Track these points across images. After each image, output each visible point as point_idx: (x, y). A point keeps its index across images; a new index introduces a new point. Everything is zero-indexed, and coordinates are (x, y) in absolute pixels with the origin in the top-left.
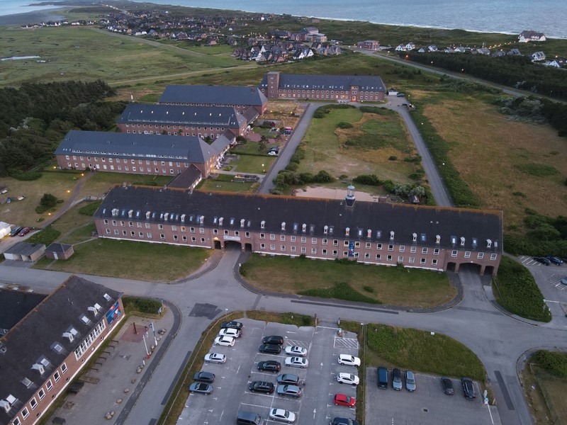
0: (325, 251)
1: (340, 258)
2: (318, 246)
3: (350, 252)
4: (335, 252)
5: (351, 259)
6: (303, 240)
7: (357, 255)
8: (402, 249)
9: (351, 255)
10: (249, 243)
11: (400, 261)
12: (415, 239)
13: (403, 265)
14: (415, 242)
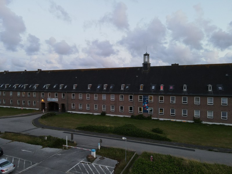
1: (136, 114)
2: (116, 103)
4: (131, 109)
5: (146, 115)
6: (104, 97)
7: (151, 111)
8: (197, 101)
9: (145, 111)
10: (63, 103)
11: (196, 116)
12: (210, 89)
13: (200, 121)
14: (211, 92)
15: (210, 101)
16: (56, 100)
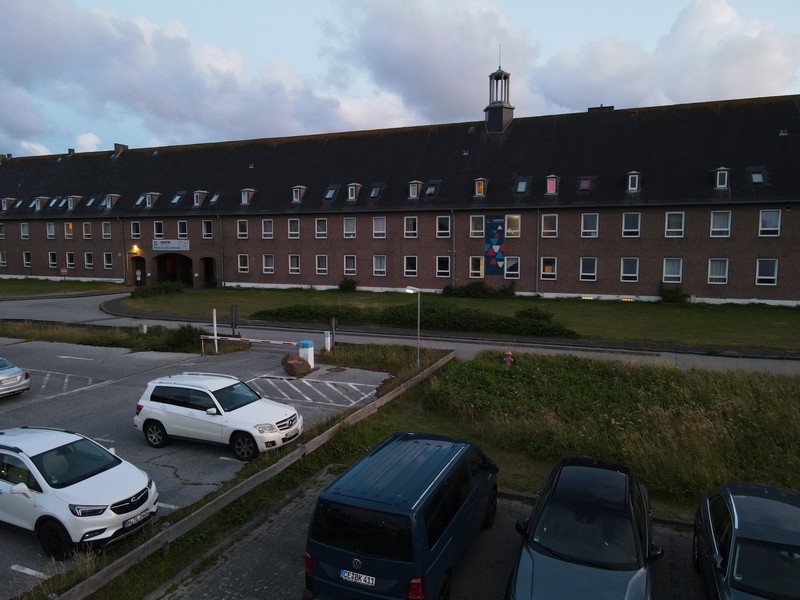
0: (411, 264)
1: (459, 282)
2: (390, 247)
3: (491, 259)
4: (443, 264)
5: (495, 284)
6: (350, 228)
7: (514, 268)
8: (674, 225)
9: (493, 270)
10: (208, 254)
11: (669, 279)
12: (722, 183)
13: (683, 296)
14: (724, 191)
15: (719, 225)
16: (180, 245)
